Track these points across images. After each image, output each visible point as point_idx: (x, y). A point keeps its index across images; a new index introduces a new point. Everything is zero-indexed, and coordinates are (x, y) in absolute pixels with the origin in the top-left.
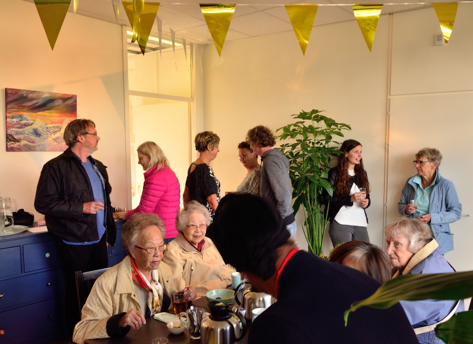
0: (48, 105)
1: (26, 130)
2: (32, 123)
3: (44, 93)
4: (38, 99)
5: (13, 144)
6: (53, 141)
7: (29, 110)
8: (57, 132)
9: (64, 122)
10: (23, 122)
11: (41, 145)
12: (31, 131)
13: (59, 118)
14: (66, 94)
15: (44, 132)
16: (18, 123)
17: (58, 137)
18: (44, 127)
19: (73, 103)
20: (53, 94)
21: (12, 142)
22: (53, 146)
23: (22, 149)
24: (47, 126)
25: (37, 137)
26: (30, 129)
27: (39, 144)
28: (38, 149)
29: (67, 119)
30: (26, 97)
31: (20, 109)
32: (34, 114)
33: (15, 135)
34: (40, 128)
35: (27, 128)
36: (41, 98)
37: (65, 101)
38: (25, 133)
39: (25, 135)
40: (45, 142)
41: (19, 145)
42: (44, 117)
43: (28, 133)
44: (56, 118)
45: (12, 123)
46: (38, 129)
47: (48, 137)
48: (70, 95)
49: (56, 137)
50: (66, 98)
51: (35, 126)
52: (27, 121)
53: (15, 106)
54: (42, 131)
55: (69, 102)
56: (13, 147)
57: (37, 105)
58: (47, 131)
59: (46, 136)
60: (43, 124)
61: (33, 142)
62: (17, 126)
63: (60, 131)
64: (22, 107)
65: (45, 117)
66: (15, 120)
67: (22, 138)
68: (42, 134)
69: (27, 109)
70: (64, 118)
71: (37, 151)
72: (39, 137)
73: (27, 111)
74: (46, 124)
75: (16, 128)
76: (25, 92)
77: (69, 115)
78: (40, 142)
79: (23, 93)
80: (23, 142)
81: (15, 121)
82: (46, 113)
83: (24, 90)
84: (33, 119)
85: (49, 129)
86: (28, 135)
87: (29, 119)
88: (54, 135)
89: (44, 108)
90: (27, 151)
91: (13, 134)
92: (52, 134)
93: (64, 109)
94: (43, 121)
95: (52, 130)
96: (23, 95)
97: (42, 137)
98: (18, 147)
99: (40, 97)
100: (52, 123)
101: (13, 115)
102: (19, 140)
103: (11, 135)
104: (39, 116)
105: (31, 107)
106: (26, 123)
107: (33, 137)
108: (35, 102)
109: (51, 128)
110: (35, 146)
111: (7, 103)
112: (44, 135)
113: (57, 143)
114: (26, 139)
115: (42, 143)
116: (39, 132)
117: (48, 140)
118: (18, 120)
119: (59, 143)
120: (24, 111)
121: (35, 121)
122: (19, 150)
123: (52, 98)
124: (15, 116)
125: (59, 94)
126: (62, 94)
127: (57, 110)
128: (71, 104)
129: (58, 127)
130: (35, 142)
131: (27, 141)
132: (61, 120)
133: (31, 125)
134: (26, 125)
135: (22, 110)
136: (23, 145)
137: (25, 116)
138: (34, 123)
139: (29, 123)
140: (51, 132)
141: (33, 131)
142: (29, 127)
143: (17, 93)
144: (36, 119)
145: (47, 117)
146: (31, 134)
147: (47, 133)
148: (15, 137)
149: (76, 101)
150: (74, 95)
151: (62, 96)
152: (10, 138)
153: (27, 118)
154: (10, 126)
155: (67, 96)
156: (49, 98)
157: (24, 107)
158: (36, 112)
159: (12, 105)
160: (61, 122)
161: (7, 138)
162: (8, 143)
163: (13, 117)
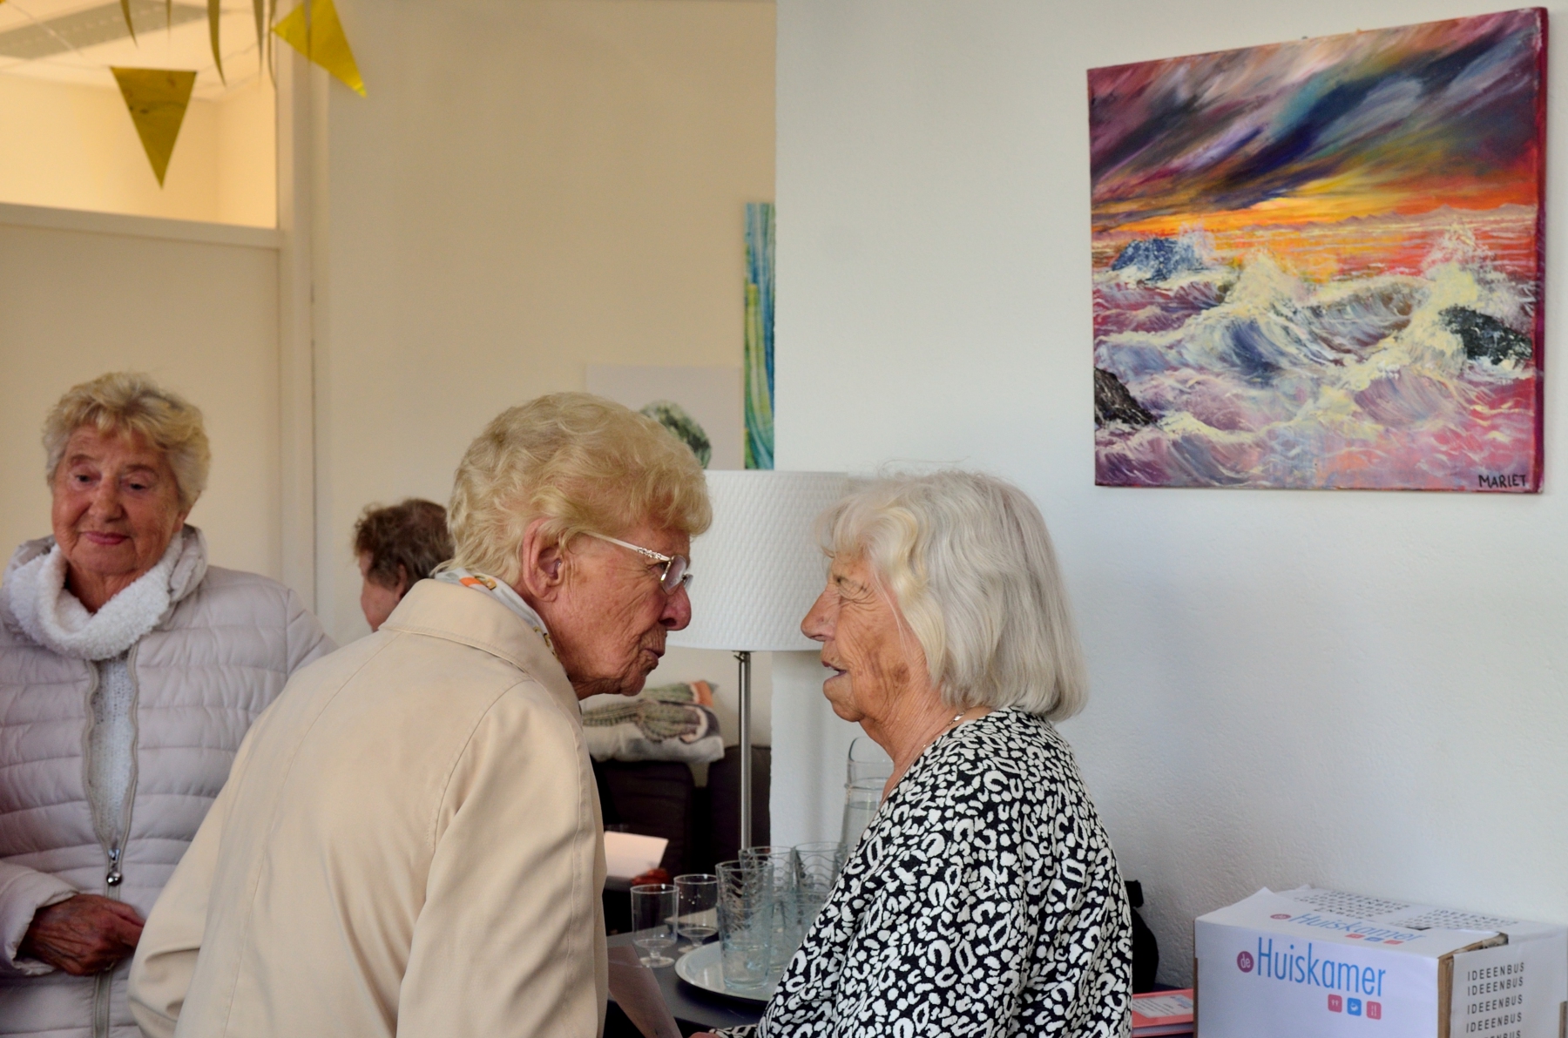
0: (1324, 137)
1: (1192, 338)
2: (1225, 288)
3: (1294, 51)
4: (1261, 102)
5: (1124, 436)
6: (1355, 414)
7: (1206, 192)
8: (1383, 336)
9: (1436, 255)
10: (1178, 282)
11: (1274, 444)
12: (1221, 341)
13: (1394, 227)
14: (1453, 23)
15: (1298, 341)
16: (1149, 292)
17: (1390, 381)
18: (1299, 306)
19: (1504, 80)
20: (1360, 40)
21: (1118, 425)
22: (1354, 449)
23: (1169, 471)
24: (1313, 302)
25: (1251, 384)
26: (1213, 328)
27: (1262, 432)
28: (1256, 470)
29: (1456, 226)
30: (1189, 107)
31: (1155, 196)
32: (1236, 220)
33: (1130, 374)
34: (1272, 315)
35: (1195, 324)
36: (1280, 92)
37: (1445, 84)
38: (1189, 358)
39: (1185, 372)
40: (1301, 413)
41: (1154, 445)
42: (1294, 235)
43: (1203, 361)
44: (1378, 230)
45: (1118, 295)
46: (1261, 322)
47: (1318, 382)
48: (1484, 19)
49: (1376, 375)
50: (1447, 52)
51: (1237, 308)
52: (1197, 271)
53: (1134, 181)
54: (1281, 340)
55: (1476, 82)
56: (1123, 459)
57: (1253, 148)
58: (1316, 338)
59: (1306, 374)
60: (1288, 286)
61: (1230, 424)
62: (1142, 315)
63: (1401, 326)
64: (1165, 183)
65: (1304, 235)
66: (1130, 275)
67: (1170, 396)
68: (1284, 363)
69: (1192, 192)
70: (1430, 225)
71: (1256, 487)
72: (1266, 383)
73: (1194, 206)
74: (1311, 283)
75: (1139, 327)
76: (1182, 71)
77: (1470, 190)
78: (1268, 420)
79: (1169, 84)
80: (1180, 424)
83: (1180, 61)
84: (1227, 253)
85: (1326, 320)
86: (1201, 369)
88: (1361, 360)
89: (1296, 167)
90: (1197, 484)
91: (1122, 369)
92: (1349, 359)
93: (1437, 151)
94: (1289, 263)
95: (1345, 328)
97: (1285, 384)
98: (1149, 457)
99: (1270, 90)
100: (1345, 274)
101: (1121, 241)
102: (1154, 412)
103: (1113, 376)
104: (1266, 228)
105: (1221, 171)
106: (1192, 285)
107: (1229, 386)
108: (1238, 129)
109: (1339, 308)
110: (1240, 449)
112: (1297, 369)
113: (1380, 428)
114: (1193, 398)
115: (1280, 426)
116: (1263, 349)
117: (1323, 402)
118: (1149, 275)
119: (1397, 423)
120: (1177, 209)
121: (1241, 266)
122: (1151, 476)
123: (1346, 78)
124: (1130, 251)
125: (1397, 31)
126: (1421, 29)
128: (1491, 98)
129: (1387, 299)
130: (1244, 423)
131: (1198, 415)
132: (1412, 237)
133: (1220, 300)
134: (1190, 304)
135: (1170, 200)
136: (1175, 444)
137: (1183, 241)
138: (1238, 286)
139: (1207, 285)
140: (1338, 340)
141: (1230, 342)
142: (1204, 312)
143: (1140, 91)
144: (1248, 256)
145: (1316, 232)
146: (1219, 366)
147: (1315, 347)
148: (1135, 390)
149: (1537, 65)
150: (1510, 16)
151: (1420, 45)
152: (1107, 394)
153: (1198, 252)
154: (1107, 319)
155: (1461, 40)
156: (1332, 84)
157: (1177, 175)
158: (1245, 206)
159: (1117, 177)
160: (1410, 258)
161: (1099, 401)
162: (1104, 434)
163: (1122, 260)
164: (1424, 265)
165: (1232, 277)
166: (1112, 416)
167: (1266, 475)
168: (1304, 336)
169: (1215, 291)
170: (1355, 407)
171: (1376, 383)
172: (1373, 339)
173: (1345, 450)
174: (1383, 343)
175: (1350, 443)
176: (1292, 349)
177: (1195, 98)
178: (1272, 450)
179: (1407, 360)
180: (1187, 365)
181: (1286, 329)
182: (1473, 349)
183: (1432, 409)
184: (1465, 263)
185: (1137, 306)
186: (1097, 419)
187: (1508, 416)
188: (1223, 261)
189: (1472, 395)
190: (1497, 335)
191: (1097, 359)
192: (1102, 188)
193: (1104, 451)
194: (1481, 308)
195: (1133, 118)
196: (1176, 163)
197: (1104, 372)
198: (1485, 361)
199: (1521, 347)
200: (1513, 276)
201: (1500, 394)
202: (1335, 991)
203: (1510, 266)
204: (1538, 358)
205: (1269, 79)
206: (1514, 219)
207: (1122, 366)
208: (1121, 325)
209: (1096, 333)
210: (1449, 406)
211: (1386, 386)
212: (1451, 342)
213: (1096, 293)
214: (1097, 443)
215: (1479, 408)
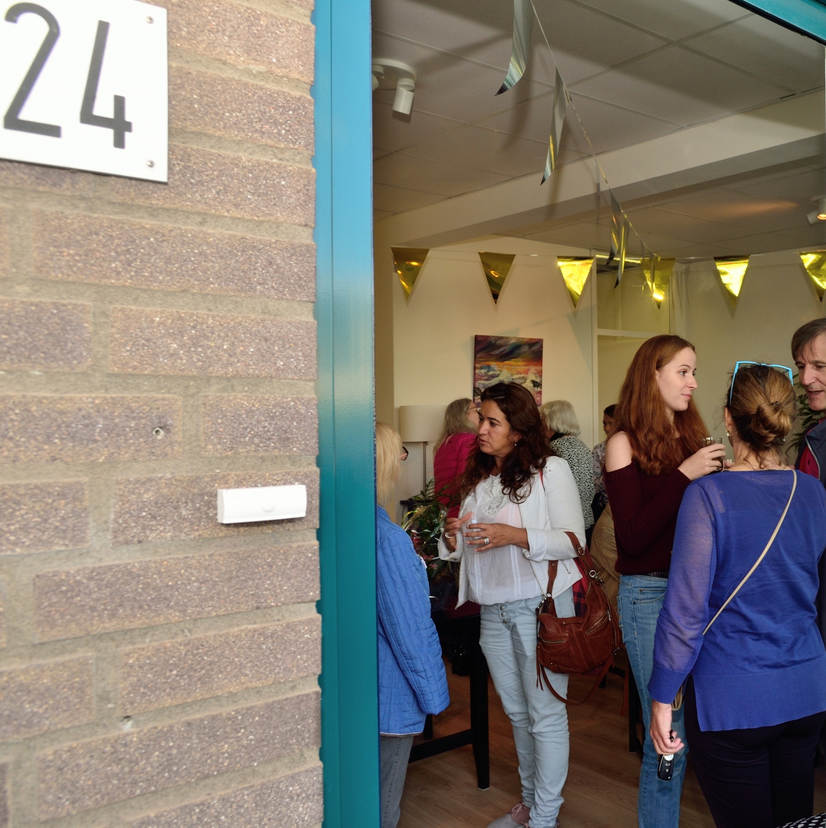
0: (515, 352)
3: (511, 338)
4: (506, 345)
9: (530, 372)
10: (491, 373)
13: (524, 367)
14: (532, 339)
16: (486, 374)
19: (538, 348)
20: (520, 339)
29: (533, 368)
30: (494, 344)
31: (488, 358)
32: (501, 364)
36: (509, 344)
37: (532, 347)
42: (510, 367)
44: (522, 368)
45: (481, 375)
48: (536, 339)
50: (532, 343)
52: (494, 371)
53: (484, 355)
55: (535, 348)
57: (504, 353)
60: (509, 375)
64: (490, 356)
65: (512, 367)
66: (483, 371)
69: (495, 358)
70: (529, 368)
73: (495, 361)
74: (512, 375)
75: (484, 380)
76: (493, 338)
77: (535, 363)
81: (483, 373)
82: (513, 362)
84: (499, 369)
87: (496, 369)
89: (511, 356)
91: (481, 387)
93: (531, 357)
94: (509, 371)
96: (492, 341)
100: (517, 374)
101: (481, 365)
103: (479, 388)
104: (506, 366)
105: (499, 356)
106: (493, 374)
108: (502, 349)
111: (476, 352)
118: (486, 371)
120: (492, 361)
121: (501, 371)
123: (518, 344)
124: (483, 367)
125: (525, 338)
126: (528, 339)
127: (522, 358)
128: (537, 350)
129: (523, 378)
132: (527, 369)
133: (498, 376)
134: (493, 377)
135: (490, 359)
137: (492, 366)
139: (496, 374)
142: (495, 378)
143: (486, 341)
144: (503, 370)
145: (514, 367)
149: (542, 347)
150: (539, 339)
151: (528, 341)
152: (477, 391)
154: (478, 378)
155: (533, 341)
156: (516, 345)
157: (492, 355)
158: (503, 361)
159: (481, 354)
160: (526, 372)
161: (475, 392)
164: (528, 373)
165: (500, 373)
182: (535, 386)
184: (533, 374)
185: (484, 377)
187: (539, 396)
190: (537, 384)
192: (478, 356)
194: (535, 380)
195: (484, 345)
196: (492, 353)
197: (477, 387)
198: (536, 388)
200: (539, 376)
201: (538, 393)
203: (538, 374)
204: (541, 388)
205: (507, 342)
206: (538, 368)
208: (480, 380)
212: (532, 385)
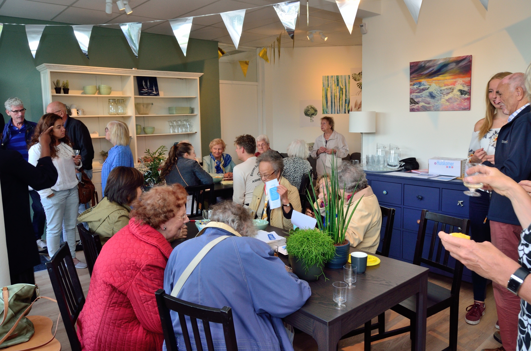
0: (442, 70)
1: (424, 94)
2: (428, 88)
3: (438, 60)
5: (414, 106)
6: (446, 102)
7: (426, 77)
8: (450, 93)
9: (457, 83)
10: (422, 87)
11: (435, 106)
12: (428, 94)
13: (452, 80)
14: (460, 57)
15: (438, 94)
16: (418, 89)
17: (451, 98)
18: (438, 90)
19: (467, 63)
20: (448, 59)
21: (413, 104)
22: (446, 106)
23: (420, 110)
24: (441, 89)
25: (432, 99)
26: (427, 93)
27: (433, 104)
28: (432, 109)
29: (460, 80)
30: (424, 67)
31: (419, 77)
32: (430, 80)
33: (415, 98)
34: (435, 91)
35: (424, 92)
37: (459, 64)
39: (423, 98)
40: (438, 102)
41: (418, 107)
43: (425, 96)
44: (449, 81)
45: (414, 89)
46: (433, 92)
47: (441, 98)
48: (464, 56)
49: (449, 97)
50: (460, 60)
51: (430, 90)
52: (425, 86)
53: (416, 75)
54: (436, 94)
56: (414, 108)
57: (433, 71)
58: (441, 93)
59: (439, 97)
60: (437, 87)
61: (429, 104)
62: (417, 91)
63: (452, 92)
64: (420, 76)
65: (439, 81)
67: (420, 101)
68: (436, 96)
69: (424, 77)
70: (456, 80)
71: (432, 111)
72: (434, 99)
74: (440, 87)
75: (416, 93)
76: (423, 62)
77: (462, 76)
78: (434, 103)
79: (421, 64)
80: (421, 104)
81: (415, 88)
82: (440, 77)
83: (423, 61)
85: (442, 91)
86: (425, 97)
87: (426, 84)
88: (447, 96)
89: (439, 73)
90: (424, 111)
91: (414, 98)
92: (445, 96)
93: (458, 71)
94: (437, 85)
95: (445, 92)
96: (422, 65)
97: (436, 99)
98: (417, 108)
99: (435, 65)
100: (445, 86)
102: (418, 103)
103: (412, 99)
104: (434, 81)
105: (429, 74)
106: (424, 88)
107: (429, 99)
108: (431, 69)
109: (444, 90)
110: (430, 107)
111: (411, 74)
112: (438, 97)
113: (449, 103)
114: (424, 101)
115: (436, 104)
116: (433, 95)
117: (442, 101)
118: (418, 87)
119: (452, 103)
121: (431, 85)
122: (418, 110)
123: (445, 63)
124: (415, 84)
125: (453, 58)
126: (456, 57)
127: (450, 73)
128: (464, 65)
129: (450, 89)
130: (431, 103)
131: (424, 103)
132: (454, 81)
133: (428, 89)
134: (423, 90)
135: (421, 78)
136: (421, 106)
137: (423, 82)
138: (430, 88)
139: (426, 88)
140: (444, 94)
141: (429, 94)
142: (426, 91)
143: (417, 65)
144: (432, 84)
145: (441, 81)
146: (427, 97)
147: (441, 94)
148: (416, 100)
149: (470, 61)
150: (467, 56)
151: (455, 59)
152: (412, 101)
153: (425, 84)
154: (412, 92)
155: (461, 59)
156: (443, 64)
157: (422, 75)
158: (432, 78)
159: (413, 75)
160: (454, 84)
161: (410, 101)
162: (411, 105)
163: (414, 85)
164: (455, 85)
165: (429, 87)
166: (412, 103)
167: (434, 109)
168: (439, 93)
169: (427, 88)
170: (446, 101)
171: (449, 98)
172: (448, 93)
173: (445, 106)
174: (450, 94)
175: (445, 105)
176: (438, 95)
177: (425, 66)
178: (435, 107)
179: (453, 96)
180: (423, 97)
181: (437, 92)
182: (462, 94)
183: (456, 101)
184: (461, 84)
185: (416, 90)
186: (410, 104)
187: (466, 102)
188: (428, 85)
189: (462, 99)
190: (465, 92)
191: (410, 97)
192: (411, 76)
193: (411, 108)
194: (463, 89)
195: (416, 68)
196: (422, 73)
197: (411, 98)
198: (463, 95)
199: (468, 94)
200: (467, 86)
201: (465, 99)
202: (447, 166)
203: (467, 84)
204: (470, 95)
205: (435, 63)
206: (467, 79)
207: (414, 97)
208: (414, 92)
209: (410, 94)
210: (459, 101)
211: (450, 99)
212: (459, 93)
213: (410, 89)
214: (410, 107)
215: (462, 101)
